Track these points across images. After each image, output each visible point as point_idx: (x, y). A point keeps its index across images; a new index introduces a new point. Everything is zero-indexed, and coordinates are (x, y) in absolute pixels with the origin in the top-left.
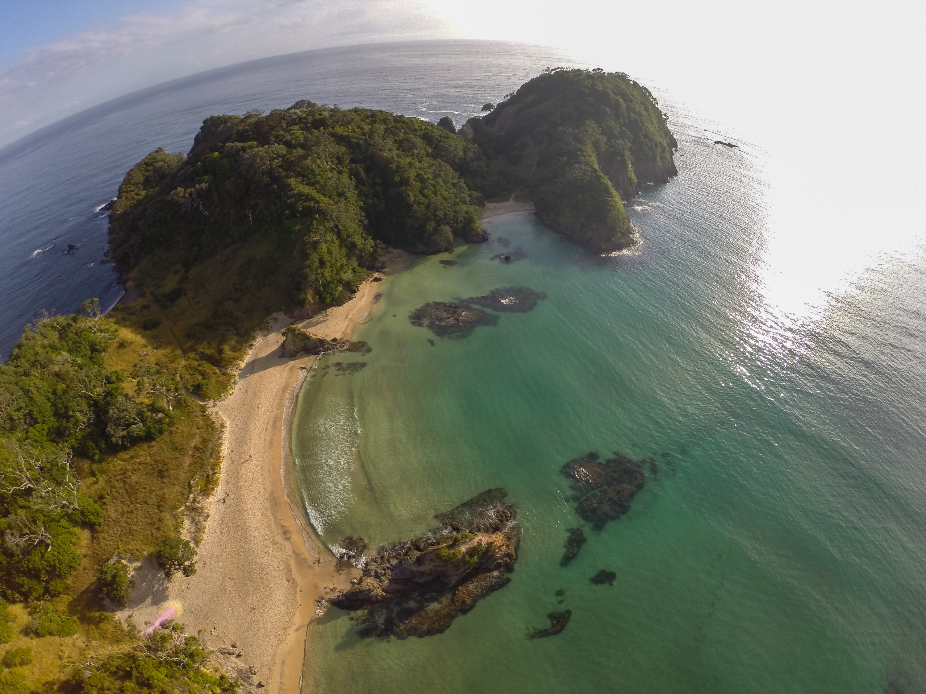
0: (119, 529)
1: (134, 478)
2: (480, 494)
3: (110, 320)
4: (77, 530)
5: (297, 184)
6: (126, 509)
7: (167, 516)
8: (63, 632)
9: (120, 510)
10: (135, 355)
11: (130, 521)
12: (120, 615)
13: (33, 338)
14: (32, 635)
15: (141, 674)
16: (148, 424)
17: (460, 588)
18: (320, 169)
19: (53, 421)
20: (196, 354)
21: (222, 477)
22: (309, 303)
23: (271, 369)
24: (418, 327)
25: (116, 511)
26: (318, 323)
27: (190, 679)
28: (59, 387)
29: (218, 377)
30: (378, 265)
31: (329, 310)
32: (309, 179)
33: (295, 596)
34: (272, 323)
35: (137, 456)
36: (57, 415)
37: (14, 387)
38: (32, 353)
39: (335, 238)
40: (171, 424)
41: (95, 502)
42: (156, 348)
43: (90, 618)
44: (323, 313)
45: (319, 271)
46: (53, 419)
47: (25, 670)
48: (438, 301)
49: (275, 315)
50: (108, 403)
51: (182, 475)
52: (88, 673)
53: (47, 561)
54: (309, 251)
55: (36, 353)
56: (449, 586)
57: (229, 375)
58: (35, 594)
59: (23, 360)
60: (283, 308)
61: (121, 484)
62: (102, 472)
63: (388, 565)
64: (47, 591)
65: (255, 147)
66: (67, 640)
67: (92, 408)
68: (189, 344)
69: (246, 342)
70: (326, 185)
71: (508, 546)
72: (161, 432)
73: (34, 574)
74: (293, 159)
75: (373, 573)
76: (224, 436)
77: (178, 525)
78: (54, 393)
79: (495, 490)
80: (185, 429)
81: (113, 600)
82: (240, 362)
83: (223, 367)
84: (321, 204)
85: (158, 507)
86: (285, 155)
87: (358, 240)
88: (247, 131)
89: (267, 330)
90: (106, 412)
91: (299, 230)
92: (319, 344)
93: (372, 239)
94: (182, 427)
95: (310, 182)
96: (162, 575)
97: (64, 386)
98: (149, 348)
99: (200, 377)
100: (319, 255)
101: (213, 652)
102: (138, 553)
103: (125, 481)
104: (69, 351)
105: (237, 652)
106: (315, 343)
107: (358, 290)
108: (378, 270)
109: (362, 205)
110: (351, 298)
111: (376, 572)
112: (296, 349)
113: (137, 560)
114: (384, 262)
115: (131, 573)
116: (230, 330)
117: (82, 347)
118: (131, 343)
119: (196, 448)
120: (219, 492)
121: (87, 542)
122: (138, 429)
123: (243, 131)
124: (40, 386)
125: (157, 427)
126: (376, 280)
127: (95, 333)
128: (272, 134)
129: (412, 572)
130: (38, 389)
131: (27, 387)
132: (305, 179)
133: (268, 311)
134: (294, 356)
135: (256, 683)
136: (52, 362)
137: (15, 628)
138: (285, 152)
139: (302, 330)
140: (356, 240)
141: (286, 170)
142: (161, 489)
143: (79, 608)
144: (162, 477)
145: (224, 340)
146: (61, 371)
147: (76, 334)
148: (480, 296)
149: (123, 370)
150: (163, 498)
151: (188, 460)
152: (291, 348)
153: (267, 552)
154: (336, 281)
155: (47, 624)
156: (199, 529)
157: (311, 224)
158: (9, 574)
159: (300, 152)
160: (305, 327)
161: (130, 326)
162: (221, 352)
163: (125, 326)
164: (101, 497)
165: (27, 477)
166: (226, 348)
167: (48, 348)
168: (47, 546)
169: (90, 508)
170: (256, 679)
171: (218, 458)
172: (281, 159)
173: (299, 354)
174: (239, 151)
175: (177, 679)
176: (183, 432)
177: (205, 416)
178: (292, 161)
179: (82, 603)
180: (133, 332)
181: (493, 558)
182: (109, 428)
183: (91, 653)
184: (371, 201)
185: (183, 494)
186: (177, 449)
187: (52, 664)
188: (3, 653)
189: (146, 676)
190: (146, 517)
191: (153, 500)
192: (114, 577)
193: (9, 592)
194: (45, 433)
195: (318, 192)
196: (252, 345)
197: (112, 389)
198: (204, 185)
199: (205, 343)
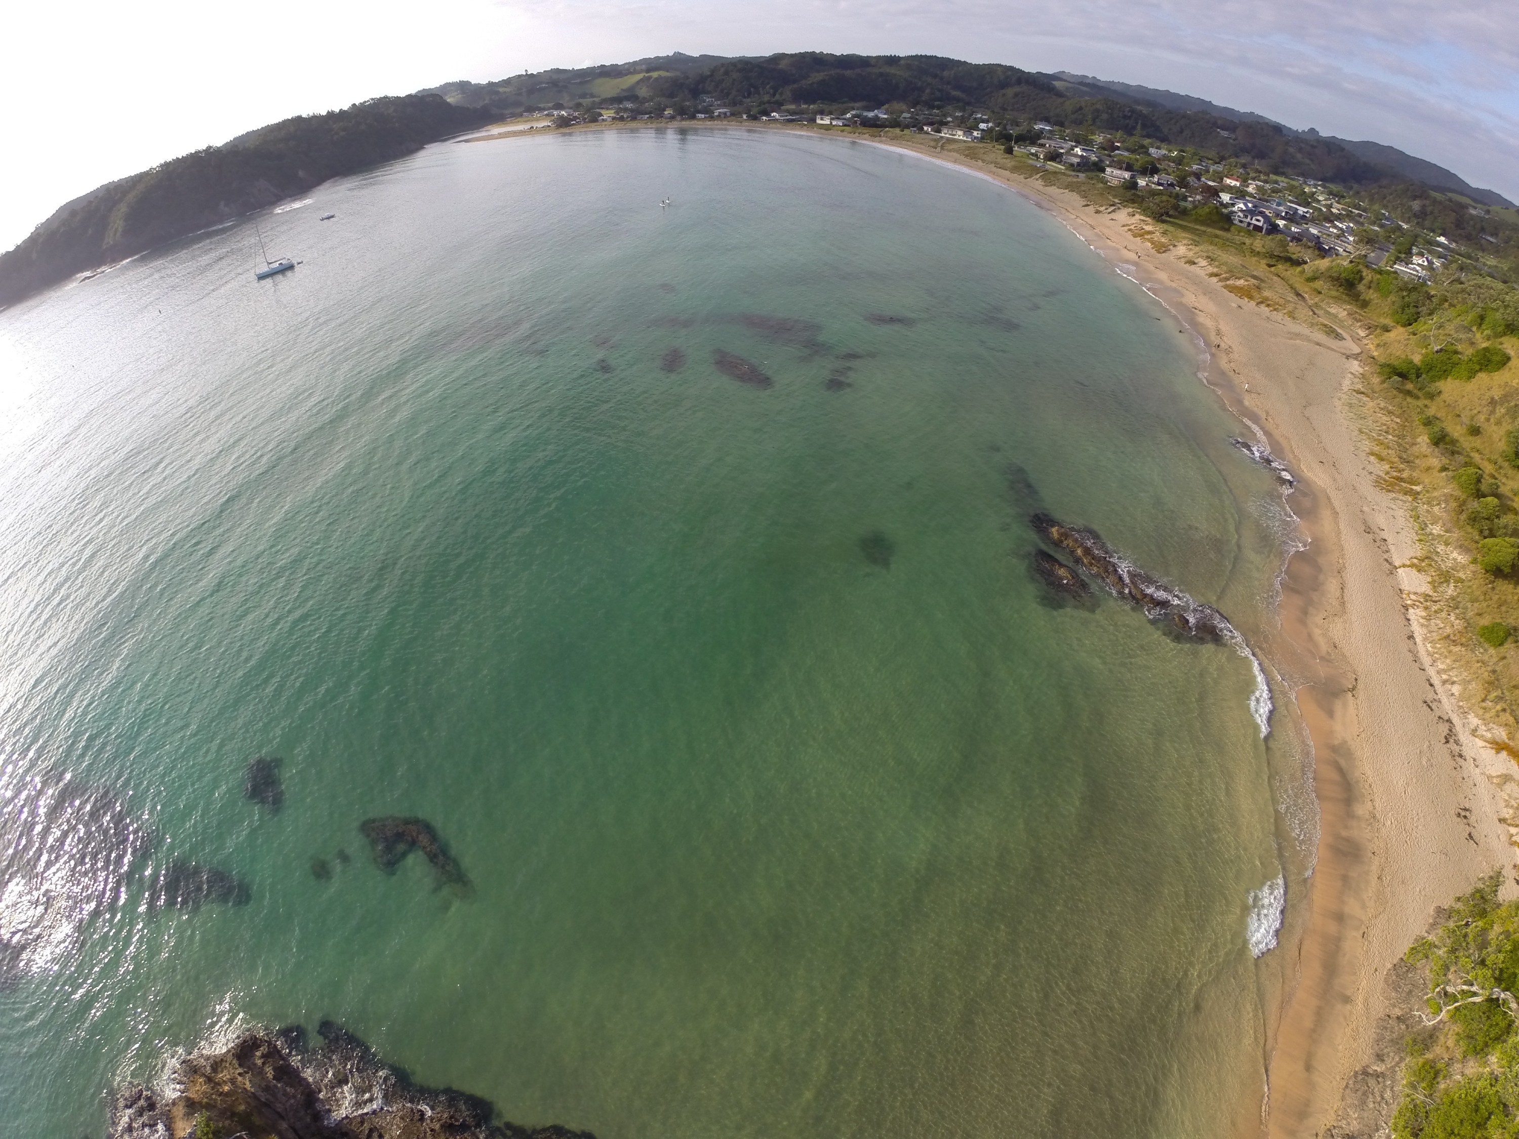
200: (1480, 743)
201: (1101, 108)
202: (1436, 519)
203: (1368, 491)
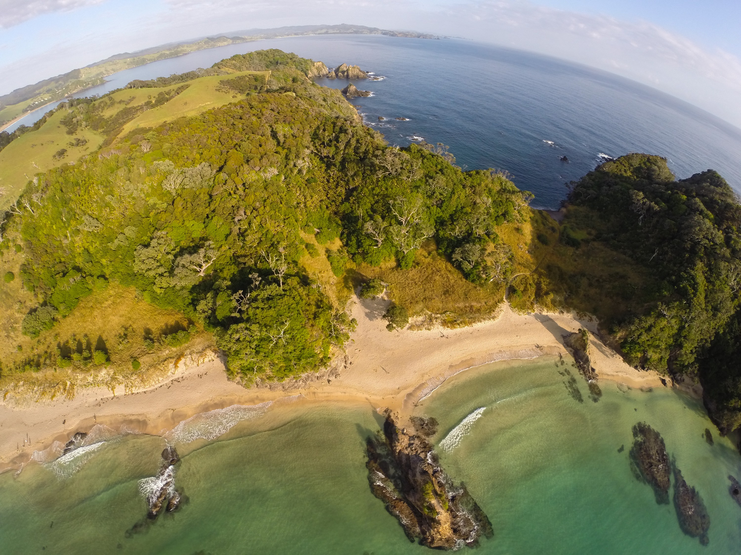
0: (403, 281)
1: (437, 278)
2: (486, 516)
3: (531, 213)
4: (393, 258)
5: (701, 270)
6: (417, 280)
7: (421, 306)
8: (335, 270)
9: (415, 278)
10: (516, 241)
11: (410, 285)
12: (354, 297)
13: (487, 177)
14: (327, 254)
15: (321, 313)
16: (475, 271)
17: (405, 504)
18: (725, 278)
19: (446, 216)
20: (538, 279)
21: (458, 330)
22: (615, 337)
23: (550, 334)
24: (632, 433)
25: (413, 275)
26: (603, 352)
27: (324, 339)
28: (467, 208)
29: (528, 301)
30: (678, 376)
31: (618, 356)
32: (711, 276)
33: (389, 394)
34: (587, 318)
35: (452, 274)
36: (451, 216)
37: (451, 184)
38: (478, 182)
39: (676, 327)
40: (481, 285)
41: (414, 262)
42: (529, 252)
43: (348, 282)
44: (613, 352)
45: (643, 330)
46: (448, 215)
47: (307, 256)
48: (665, 442)
49: (594, 317)
50: (474, 241)
51: (450, 305)
52: (314, 286)
53: (369, 249)
54: (652, 313)
55: (479, 185)
56: (407, 496)
57: (533, 307)
58: (349, 249)
59: (471, 179)
60: (602, 320)
61: (430, 272)
62: (433, 258)
63: (419, 452)
64: (354, 254)
65: (709, 219)
66: (331, 273)
67: (466, 234)
68: (542, 271)
69: (563, 307)
70: (716, 293)
71: (441, 539)
72: (473, 281)
73: (359, 245)
74: (718, 252)
75: (412, 442)
76: (487, 321)
77: (418, 314)
78: (462, 208)
79: (491, 528)
80: (481, 295)
81: (362, 291)
82: (545, 310)
83: (537, 300)
84: (695, 299)
85: (425, 298)
86: (717, 244)
87: (688, 347)
88: (718, 204)
89: (580, 318)
90: (468, 242)
91: (665, 296)
92: (584, 359)
93: (695, 358)
94: (481, 292)
95: (709, 279)
96: (384, 313)
97: (470, 211)
98: (527, 247)
99: (522, 289)
100: (654, 323)
101: (345, 352)
102: (392, 296)
103: (433, 273)
104: (494, 202)
105: (347, 366)
106: (584, 356)
107: (647, 371)
108: (674, 379)
109: (721, 333)
110: (636, 367)
111: (412, 444)
112: (573, 345)
113: (388, 297)
114: (683, 380)
115: (380, 295)
116: (566, 292)
117: (501, 207)
118: (522, 234)
119: (471, 307)
120: (447, 331)
121: (389, 266)
122: (467, 266)
123: (716, 201)
124: (461, 198)
125: (475, 278)
126: (663, 382)
127: (515, 209)
128: (728, 222)
129: (415, 468)
130: (459, 197)
131: (456, 191)
132: (709, 273)
133: (595, 311)
134: (568, 346)
135: (330, 379)
136: (480, 195)
137: (328, 245)
138: (718, 242)
139: (589, 341)
140: (686, 345)
141: (706, 254)
142: (436, 296)
143: (351, 275)
144: (444, 294)
145: (556, 291)
146: (478, 204)
147: (507, 199)
148: (685, 479)
149: (502, 240)
150: (431, 299)
151: (461, 305)
152: (572, 340)
153: (415, 372)
154: (642, 348)
155: (336, 260)
156: (419, 327)
157: (675, 301)
158: (354, 232)
159: (727, 252)
160: (594, 343)
161: (534, 227)
162: (547, 294)
163: (532, 225)
164: (418, 264)
165: (407, 218)
166: (552, 296)
167: (487, 189)
168: (377, 245)
169: (408, 260)
170: (332, 378)
171: (470, 323)
172: (712, 244)
173: (570, 349)
174: (698, 210)
175: (322, 332)
176: (479, 295)
177: (496, 304)
178: (716, 253)
179: (354, 275)
180: (531, 231)
181: (430, 528)
182: (458, 249)
183: (328, 287)
184: (729, 338)
185: (438, 310)
186: (466, 296)
187: (315, 269)
188: (312, 243)
189: (320, 315)
190: (416, 294)
191: (428, 294)
192: (373, 287)
193: (345, 235)
194: (437, 215)
195: (705, 290)
196: (563, 313)
197: (484, 239)
198: (656, 207)
199: (548, 281)
200: (176, 372)
202: (85, 378)
203: (76, 403)
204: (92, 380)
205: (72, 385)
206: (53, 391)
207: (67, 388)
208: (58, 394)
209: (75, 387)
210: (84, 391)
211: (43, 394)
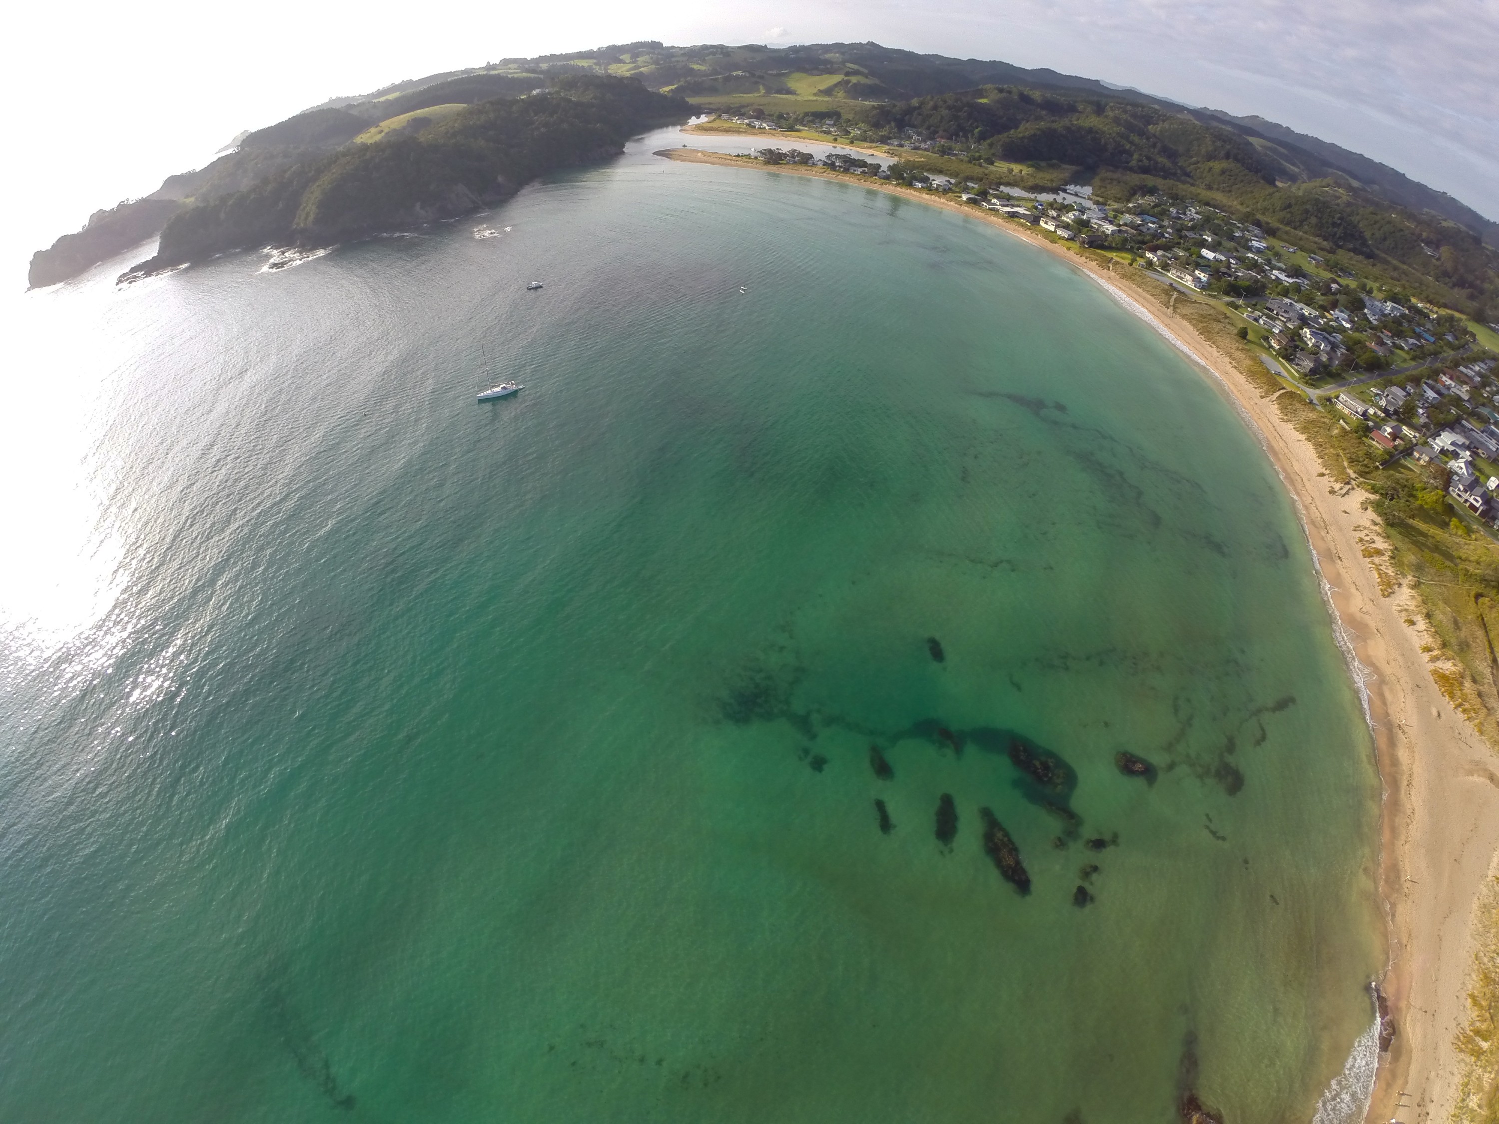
201: (1311, 209)
202: (1480, 1088)
203: (1446, 1049)
204: (1471, 1104)
205: (1478, 1053)
206: (1484, 1003)
207: (1477, 1039)
208: (1474, 1014)
209: (1473, 1059)
210: (1458, 1079)
211: (1486, 977)
